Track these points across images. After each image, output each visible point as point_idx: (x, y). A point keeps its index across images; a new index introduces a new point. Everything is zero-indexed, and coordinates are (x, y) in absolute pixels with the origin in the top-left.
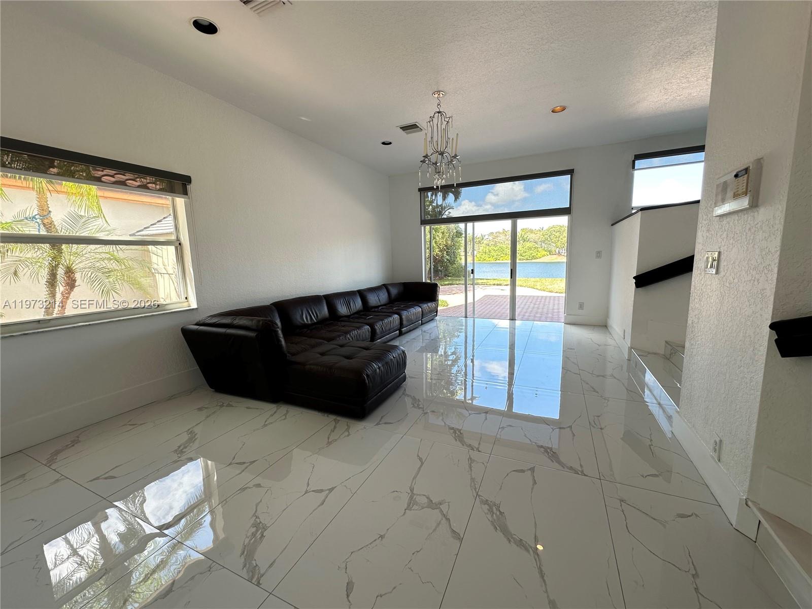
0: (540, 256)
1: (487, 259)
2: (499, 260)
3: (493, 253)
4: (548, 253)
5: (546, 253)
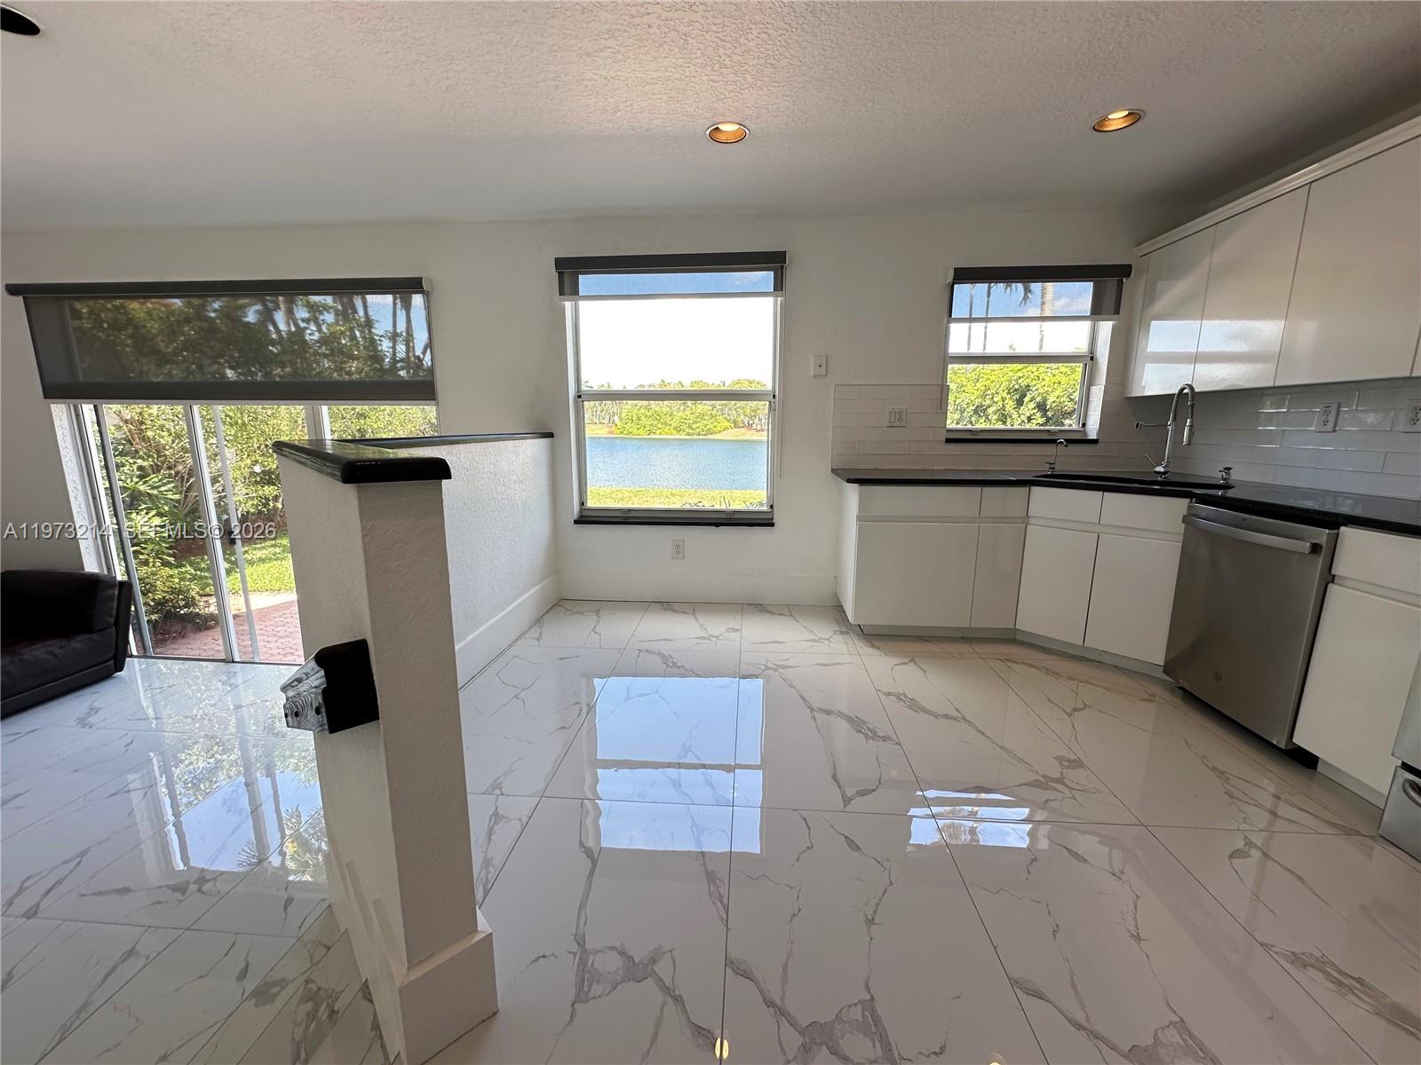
0: (719, 429)
1: (635, 431)
2: (654, 433)
3: (644, 421)
4: (732, 425)
5: (729, 424)
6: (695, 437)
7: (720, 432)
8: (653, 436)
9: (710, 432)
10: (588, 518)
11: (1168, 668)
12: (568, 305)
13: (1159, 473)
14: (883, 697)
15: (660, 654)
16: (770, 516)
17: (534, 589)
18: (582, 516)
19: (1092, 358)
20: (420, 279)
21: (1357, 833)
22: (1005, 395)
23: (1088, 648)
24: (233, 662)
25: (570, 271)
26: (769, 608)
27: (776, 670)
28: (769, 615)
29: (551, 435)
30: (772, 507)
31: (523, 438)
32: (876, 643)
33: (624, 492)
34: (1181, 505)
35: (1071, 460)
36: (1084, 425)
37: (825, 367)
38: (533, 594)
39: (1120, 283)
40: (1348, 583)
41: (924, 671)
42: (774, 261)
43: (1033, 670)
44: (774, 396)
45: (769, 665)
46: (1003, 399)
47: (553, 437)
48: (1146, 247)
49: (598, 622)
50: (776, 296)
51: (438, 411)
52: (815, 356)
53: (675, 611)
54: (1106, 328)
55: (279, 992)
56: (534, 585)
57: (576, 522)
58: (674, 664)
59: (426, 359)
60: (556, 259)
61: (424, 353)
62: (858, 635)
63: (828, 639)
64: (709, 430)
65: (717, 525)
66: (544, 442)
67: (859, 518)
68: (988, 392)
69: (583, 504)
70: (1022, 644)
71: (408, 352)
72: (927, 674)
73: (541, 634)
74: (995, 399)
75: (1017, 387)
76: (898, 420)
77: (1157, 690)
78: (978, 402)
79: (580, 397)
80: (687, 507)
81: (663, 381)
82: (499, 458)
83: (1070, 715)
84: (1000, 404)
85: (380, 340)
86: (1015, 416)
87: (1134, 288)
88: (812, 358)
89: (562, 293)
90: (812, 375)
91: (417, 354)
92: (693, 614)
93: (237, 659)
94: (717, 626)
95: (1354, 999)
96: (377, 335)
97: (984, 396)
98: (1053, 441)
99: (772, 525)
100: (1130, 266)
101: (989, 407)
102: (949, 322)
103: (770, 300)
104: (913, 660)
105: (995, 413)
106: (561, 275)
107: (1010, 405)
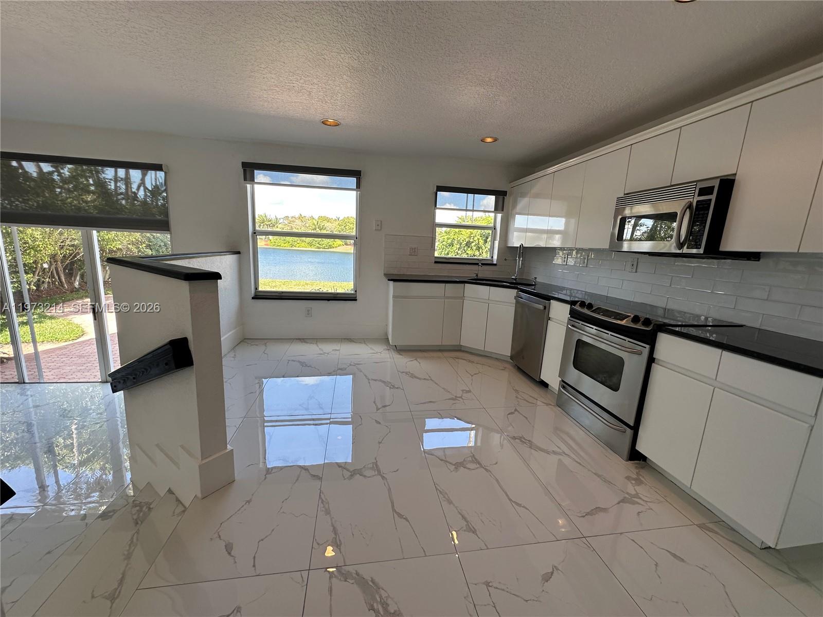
6: (321, 250)
7: (336, 247)
8: (294, 248)
9: (330, 247)
10: (260, 296)
11: (512, 358)
12: (249, 186)
13: (513, 279)
14: (400, 373)
15: (299, 362)
16: (355, 296)
17: (230, 333)
18: (256, 295)
19: (495, 229)
20: (162, 165)
21: (551, 405)
22: (479, 237)
23: (486, 351)
24: (24, 383)
25: (249, 170)
26: (354, 340)
27: (354, 366)
28: (354, 344)
29: (239, 253)
30: (356, 291)
31: (225, 255)
32: (401, 353)
33: (277, 282)
34: (513, 292)
35: (485, 273)
36: (492, 257)
37: (380, 226)
38: (230, 335)
39: (504, 198)
40: (553, 320)
41: (420, 363)
42: (356, 174)
43: (464, 361)
44: (357, 238)
45: (352, 364)
46: (478, 239)
47: (240, 253)
48: (513, 184)
49: (266, 349)
50: (357, 191)
51: (171, 237)
52: (376, 220)
53: (307, 343)
54: (499, 216)
55: (113, 515)
56: (230, 331)
57: (253, 298)
58: (306, 365)
59: (140, 194)
60: (242, 162)
61: (138, 189)
62: (394, 350)
63: (380, 353)
64: (330, 246)
65: (329, 300)
66: (235, 256)
67: (394, 297)
68: (472, 235)
69: (256, 289)
70: (463, 351)
71: (127, 189)
72: (421, 364)
73: (235, 355)
74: (475, 239)
75: (484, 233)
76: (414, 252)
77: (508, 366)
78: (467, 240)
79: (255, 233)
80: (313, 291)
81: (301, 215)
82: (212, 265)
83: (472, 376)
84: (477, 241)
85: (109, 182)
86: (484, 248)
87: (508, 200)
88: (374, 222)
89: (245, 179)
90: (374, 229)
91: (133, 190)
92: (316, 344)
93: (27, 381)
94: (328, 348)
95: (525, 445)
96: (107, 179)
97: (470, 237)
98: (477, 264)
99: (356, 300)
100: (506, 192)
101: (473, 242)
102: (435, 209)
103: (354, 193)
104: (416, 359)
105: (475, 246)
106: (245, 171)
107: (481, 242)
